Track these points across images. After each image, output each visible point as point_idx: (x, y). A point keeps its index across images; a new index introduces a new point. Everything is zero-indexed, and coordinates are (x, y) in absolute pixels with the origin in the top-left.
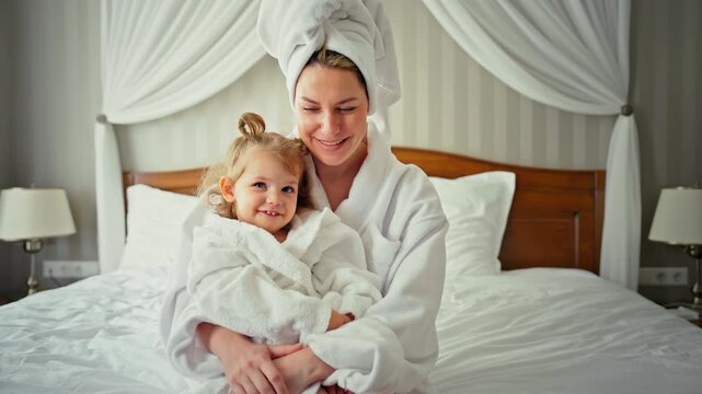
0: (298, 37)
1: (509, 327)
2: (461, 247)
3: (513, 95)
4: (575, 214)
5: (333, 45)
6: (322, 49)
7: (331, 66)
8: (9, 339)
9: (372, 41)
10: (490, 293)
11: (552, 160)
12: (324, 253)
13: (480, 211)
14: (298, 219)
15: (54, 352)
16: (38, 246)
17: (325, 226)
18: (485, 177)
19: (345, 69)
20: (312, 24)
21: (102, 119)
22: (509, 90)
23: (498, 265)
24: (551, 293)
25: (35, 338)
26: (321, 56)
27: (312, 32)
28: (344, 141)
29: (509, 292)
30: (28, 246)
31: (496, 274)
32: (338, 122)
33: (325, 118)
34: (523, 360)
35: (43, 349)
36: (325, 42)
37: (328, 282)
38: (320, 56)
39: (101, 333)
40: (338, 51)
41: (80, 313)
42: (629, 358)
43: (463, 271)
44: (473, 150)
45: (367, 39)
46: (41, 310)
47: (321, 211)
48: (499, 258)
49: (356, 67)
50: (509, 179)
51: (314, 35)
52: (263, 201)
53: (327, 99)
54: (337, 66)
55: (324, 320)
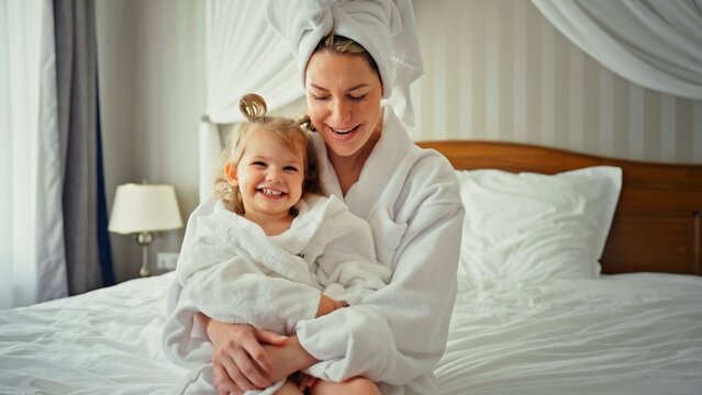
0: (303, 24)
1: (579, 333)
2: (551, 248)
3: (622, 83)
4: (695, 213)
5: (342, 31)
6: (330, 35)
7: (339, 53)
8: (75, 322)
9: (388, 23)
10: (576, 296)
11: (668, 153)
12: (327, 245)
13: (579, 210)
14: (304, 204)
15: (106, 336)
16: (149, 239)
17: (330, 216)
18: (588, 172)
19: (355, 54)
20: (317, 10)
21: (206, 119)
22: (618, 78)
23: (598, 268)
24: (645, 300)
25: (93, 322)
26: (330, 42)
27: (318, 19)
28: (356, 128)
29: (597, 297)
30: (141, 239)
31: (593, 277)
32: (349, 109)
33: (334, 105)
34: (564, 371)
35: (97, 333)
36: (334, 27)
37: (334, 276)
38: (327, 42)
39: (156, 320)
40: (346, 36)
41: (154, 301)
42: (688, 378)
43: (554, 274)
44: (576, 143)
45: (383, 22)
46: (121, 297)
47: (328, 197)
48: (600, 261)
49: (367, 52)
50: (615, 174)
51: (320, 22)
52: (262, 179)
53: (336, 86)
54: (346, 52)
55: (314, 305)
